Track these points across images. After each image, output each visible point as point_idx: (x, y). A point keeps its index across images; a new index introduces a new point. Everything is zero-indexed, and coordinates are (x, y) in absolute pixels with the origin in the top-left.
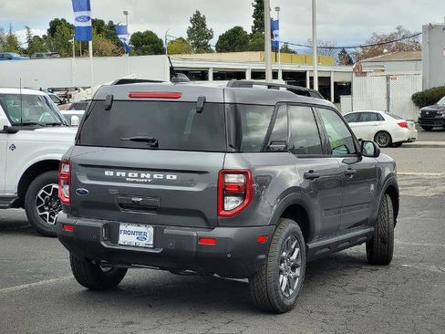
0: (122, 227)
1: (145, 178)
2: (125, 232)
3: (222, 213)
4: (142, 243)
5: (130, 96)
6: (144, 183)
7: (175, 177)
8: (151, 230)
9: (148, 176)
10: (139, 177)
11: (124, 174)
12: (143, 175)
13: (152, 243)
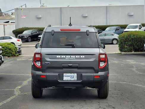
0: (64, 75)
1: (73, 57)
2: (66, 76)
3: (100, 67)
4: (73, 79)
5: (61, 30)
6: (73, 59)
7: (84, 57)
8: (76, 75)
9: (74, 57)
10: (71, 57)
11: (64, 57)
12: (72, 57)
13: (76, 79)
